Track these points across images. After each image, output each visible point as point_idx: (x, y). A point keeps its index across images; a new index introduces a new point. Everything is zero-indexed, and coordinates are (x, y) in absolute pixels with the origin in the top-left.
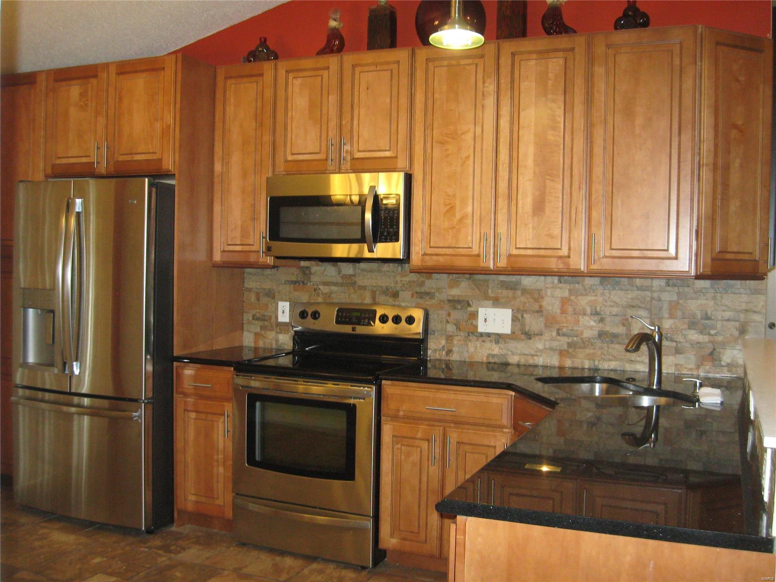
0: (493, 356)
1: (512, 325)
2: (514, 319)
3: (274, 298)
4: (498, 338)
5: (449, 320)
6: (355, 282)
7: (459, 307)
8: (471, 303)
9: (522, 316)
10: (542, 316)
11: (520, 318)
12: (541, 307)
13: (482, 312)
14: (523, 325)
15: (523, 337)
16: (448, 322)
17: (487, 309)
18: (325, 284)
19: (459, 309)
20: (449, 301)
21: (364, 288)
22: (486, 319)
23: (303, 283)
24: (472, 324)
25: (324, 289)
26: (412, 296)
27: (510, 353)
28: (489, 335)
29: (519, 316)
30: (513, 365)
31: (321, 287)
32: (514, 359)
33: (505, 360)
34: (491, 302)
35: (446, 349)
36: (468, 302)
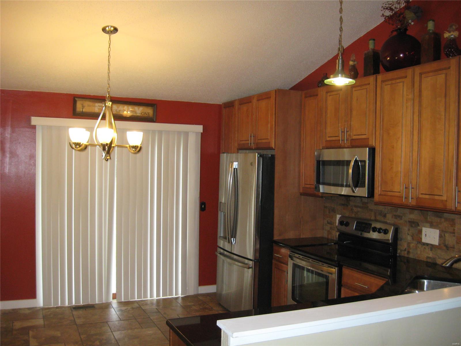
0: (430, 258)
1: (439, 240)
2: (440, 236)
3: (335, 212)
4: (432, 247)
5: (409, 233)
6: (368, 206)
7: (414, 226)
8: (419, 224)
9: (444, 235)
10: (454, 236)
11: (443, 236)
12: (454, 230)
13: (424, 230)
14: (445, 241)
15: (444, 248)
16: (408, 234)
17: (426, 228)
18: (356, 206)
19: (413, 227)
20: (409, 222)
21: (371, 210)
22: (426, 235)
23: (347, 205)
24: (419, 237)
25: (355, 209)
26: (392, 217)
27: (437, 257)
28: (427, 244)
29: (443, 235)
30: (439, 265)
31: (354, 208)
32: (439, 261)
33: (435, 261)
34: (429, 224)
35: (407, 250)
36: (418, 223)
